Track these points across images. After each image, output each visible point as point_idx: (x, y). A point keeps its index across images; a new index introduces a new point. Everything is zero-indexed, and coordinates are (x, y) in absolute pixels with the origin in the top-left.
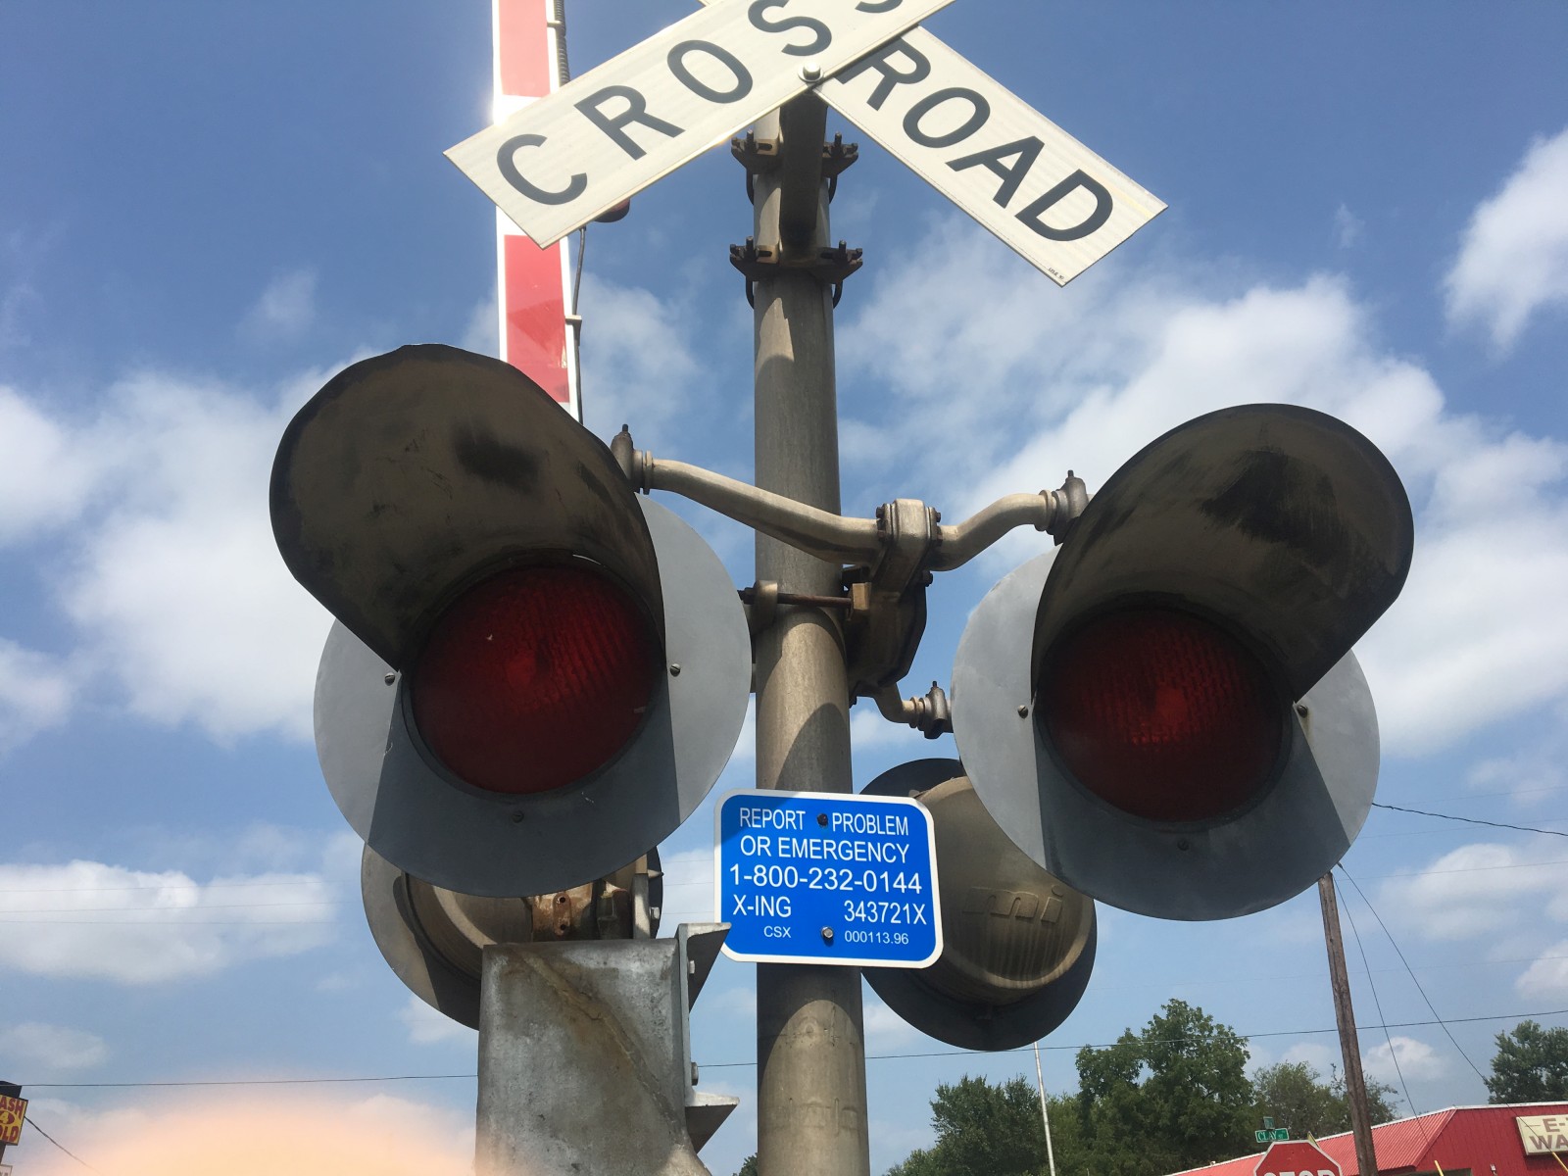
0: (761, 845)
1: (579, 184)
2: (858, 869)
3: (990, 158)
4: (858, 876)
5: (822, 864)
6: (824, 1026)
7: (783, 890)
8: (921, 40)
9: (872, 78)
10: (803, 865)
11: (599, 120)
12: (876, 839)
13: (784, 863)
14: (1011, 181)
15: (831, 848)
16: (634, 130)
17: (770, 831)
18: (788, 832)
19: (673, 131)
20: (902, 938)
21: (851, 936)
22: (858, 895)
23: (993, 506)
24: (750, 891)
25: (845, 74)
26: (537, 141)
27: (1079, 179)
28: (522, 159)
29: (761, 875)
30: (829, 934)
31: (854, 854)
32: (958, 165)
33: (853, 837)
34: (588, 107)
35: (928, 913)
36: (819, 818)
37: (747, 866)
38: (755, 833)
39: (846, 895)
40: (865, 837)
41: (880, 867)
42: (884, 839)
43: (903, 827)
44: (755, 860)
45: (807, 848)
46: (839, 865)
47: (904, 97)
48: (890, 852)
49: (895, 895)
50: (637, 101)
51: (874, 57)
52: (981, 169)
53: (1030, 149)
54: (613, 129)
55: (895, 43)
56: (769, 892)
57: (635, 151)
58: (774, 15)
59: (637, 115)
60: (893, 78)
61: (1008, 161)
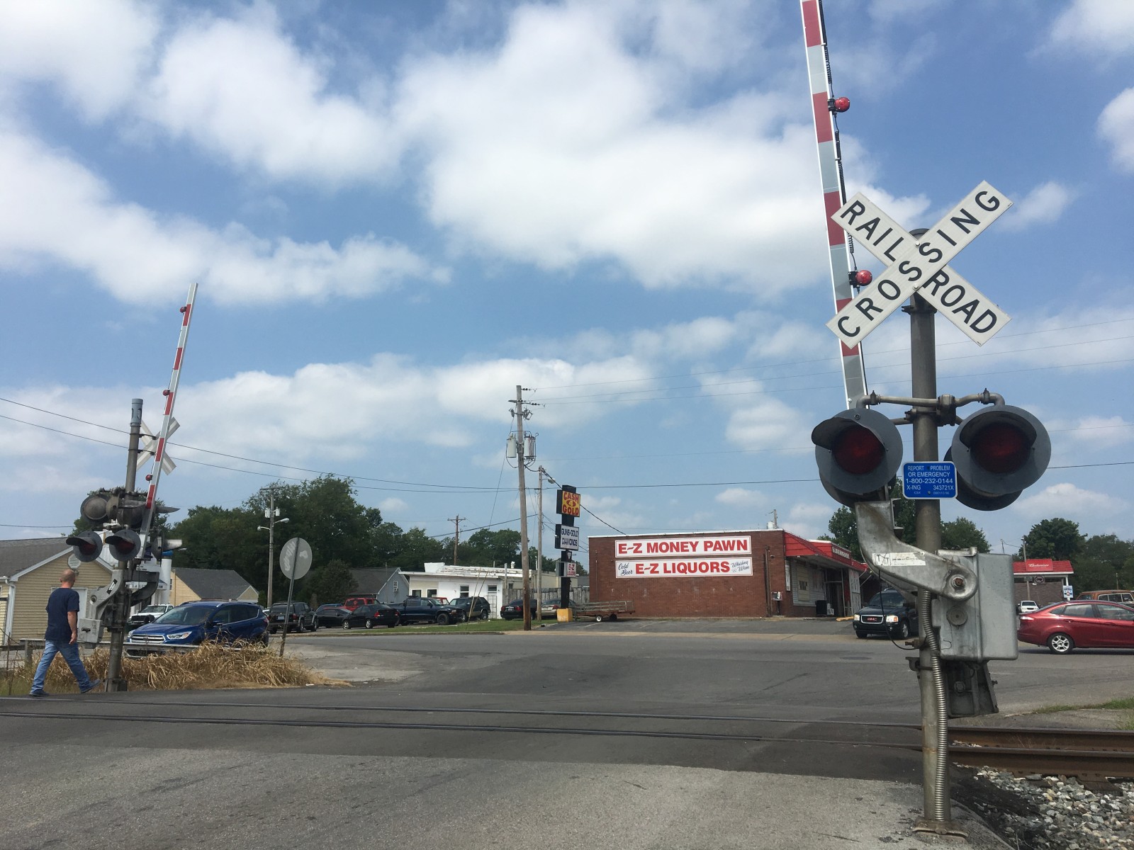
0: (913, 474)
1: (858, 330)
2: (937, 478)
3: (964, 308)
4: (937, 480)
5: (928, 478)
6: (929, 511)
7: (919, 483)
8: (945, 270)
9: (933, 285)
10: (923, 478)
11: (861, 309)
12: (941, 471)
13: (919, 478)
14: (970, 314)
15: (930, 474)
16: (871, 312)
17: (915, 471)
18: (920, 471)
19: (880, 310)
20: (948, 493)
21: (935, 493)
22: (937, 484)
23: (966, 397)
24: (911, 484)
25: (925, 285)
26: (846, 318)
27: (989, 312)
28: (844, 323)
29: (913, 481)
30: (929, 493)
31: (936, 475)
32: (955, 311)
33: (936, 471)
34: (858, 306)
35: (954, 488)
36: (927, 467)
37: (910, 479)
38: (912, 471)
39: (934, 484)
40: (939, 471)
41: (942, 478)
42: (943, 471)
43: (948, 468)
44: (912, 478)
45: (925, 474)
46: (932, 478)
47: (942, 290)
48: (946, 474)
49: (946, 484)
50: (871, 302)
51: (933, 279)
52: (962, 312)
53: (975, 304)
54: (865, 312)
55: (940, 272)
56: (915, 484)
57: (871, 318)
58: (906, 268)
59: (871, 307)
60: (939, 284)
61: (969, 309)
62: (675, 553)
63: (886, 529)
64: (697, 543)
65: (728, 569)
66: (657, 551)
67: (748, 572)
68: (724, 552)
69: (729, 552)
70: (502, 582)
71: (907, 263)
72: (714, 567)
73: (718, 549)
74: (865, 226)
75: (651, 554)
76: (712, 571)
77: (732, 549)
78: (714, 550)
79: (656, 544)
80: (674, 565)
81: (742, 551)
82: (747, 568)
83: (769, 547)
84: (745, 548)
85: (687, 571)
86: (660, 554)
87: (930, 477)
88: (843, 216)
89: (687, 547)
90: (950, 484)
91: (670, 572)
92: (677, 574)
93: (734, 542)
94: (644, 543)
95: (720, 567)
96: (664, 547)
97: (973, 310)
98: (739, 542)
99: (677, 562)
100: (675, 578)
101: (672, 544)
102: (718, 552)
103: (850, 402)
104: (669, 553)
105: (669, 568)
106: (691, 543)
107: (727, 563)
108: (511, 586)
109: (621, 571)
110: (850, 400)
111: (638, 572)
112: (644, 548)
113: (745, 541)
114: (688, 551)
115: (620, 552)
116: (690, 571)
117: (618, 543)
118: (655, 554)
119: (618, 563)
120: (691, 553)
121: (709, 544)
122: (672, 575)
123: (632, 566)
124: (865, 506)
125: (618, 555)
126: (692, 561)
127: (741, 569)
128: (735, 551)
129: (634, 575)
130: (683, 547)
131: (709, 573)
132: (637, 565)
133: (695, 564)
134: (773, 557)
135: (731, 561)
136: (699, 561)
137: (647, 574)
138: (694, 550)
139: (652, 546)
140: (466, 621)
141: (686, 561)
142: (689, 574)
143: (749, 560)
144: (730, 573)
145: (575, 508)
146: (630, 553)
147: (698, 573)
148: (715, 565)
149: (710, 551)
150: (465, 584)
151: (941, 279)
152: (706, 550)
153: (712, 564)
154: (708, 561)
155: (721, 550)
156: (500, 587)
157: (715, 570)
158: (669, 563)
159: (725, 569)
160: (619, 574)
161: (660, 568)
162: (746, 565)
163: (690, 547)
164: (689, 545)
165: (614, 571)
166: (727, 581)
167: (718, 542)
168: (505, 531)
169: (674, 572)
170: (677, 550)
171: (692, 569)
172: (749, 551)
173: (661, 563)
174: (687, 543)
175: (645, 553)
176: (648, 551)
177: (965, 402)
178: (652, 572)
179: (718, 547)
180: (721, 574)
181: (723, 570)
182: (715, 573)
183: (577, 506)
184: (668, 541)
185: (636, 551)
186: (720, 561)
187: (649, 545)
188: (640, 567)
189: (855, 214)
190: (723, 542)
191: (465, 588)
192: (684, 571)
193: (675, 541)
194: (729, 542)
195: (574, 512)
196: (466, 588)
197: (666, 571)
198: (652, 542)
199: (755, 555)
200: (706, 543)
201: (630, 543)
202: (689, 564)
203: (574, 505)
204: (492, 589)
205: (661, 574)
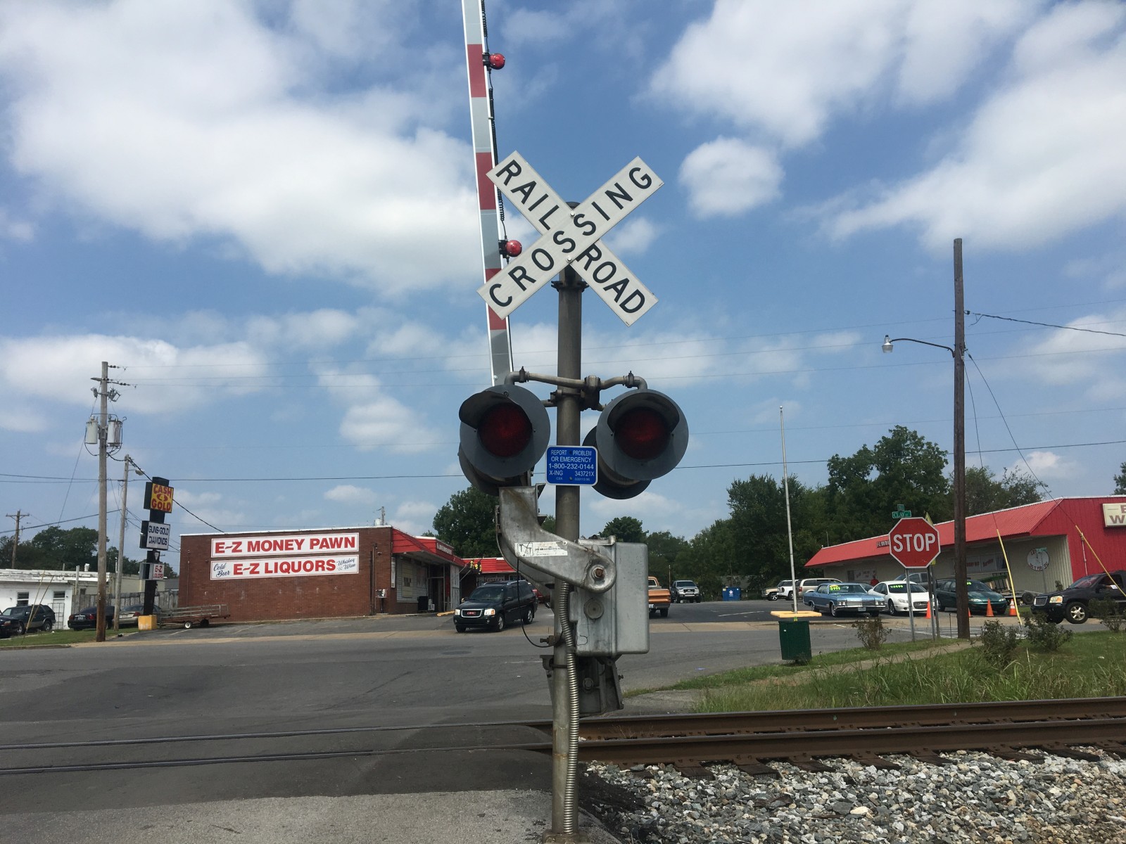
0: (556, 459)
1: (510, 299)
2: (579, 464)
3: (614, 286)
4: (579, 465)
6: (570, 498)
7: (561, 469)
8: (598, 245)
9: (586, 259)
10: (566, 463)
11: (514, 277)
12: (583, 457)
13: (561, 463)
14: (620, 293)
15: (573, 459)
16: (523, 281)
17: (559, 456)
18: (563, 456)
19: (533, 281)
20: (588, 479)
21: (576, 479)
22: (579, 470)
23: (611, 379)
24: (553, 469)
25: (578, 259)
26: (499, 286)
27: (637, 292)
28: (496, 291)
29: (556, 466)
30: (571, 479)
31: (578, 460)
32: (606, 289)
33: (578, 456)
34: (511, 274)
35: (595, 474)
36: (570, 452)
37: (553, 464)
38: (555, 456)
39: (576, 470)
40: (581, 456)
41: (583, 463)
42: (585, 456)
43: (590, 453)
44: (555, 462)
45: (567, 459)
46: (574, 463)
47: (594, 265)
48: (587, 460)
49: (587, 470)
50: (524, 271)
51: (586, 253)
52: (612, 290)
53: (625, 282)
54: (518, 281)
55: (593, 247)
56: (558, 469)
57: (524, 289)
58: (560, 238)
59: (524, 276)
60: (591, 259)
61: (619, 287)
62: (278, 552)
63: (530, 516)
64: (302, 541)
65: (334, 567)
66: (258, 550)
67: (355, 570)
68: (331, 550)
69: (336, 549)
70: (72, 587)
71: (562, 233)
72: (319, 565)
73: (324, 546)
74: (521, 189)
75: (252, 553)
76: (317, 570)
77: (339, 546)
78: (321, 547)
79: (258, 543)
80: (276, 564)
81: (349, 549)
82: (354, 565)
83: (376, 544)
84: (353, 545)
85: (291, 571)
86: (262, 552)
87: (572, 462)
88: (498, 175)
89: (292, 545)
90: (591, 470)
91: (271, 572)
92: (280, 574)
93: (341, 539)
94: (245, 541)
95: (326, 566)
96: (267, 546)
97: (623, 288)
98: (347, 539)
99: (280, 561)
100: (277, 579)
101: (276, 542)
102: (325, 550)
103: (496, 380)
104: (271, 552)
105: (271, 568)
106: (297, 541)
107: (333, 561)
108: (83, 591)
109: (217, 572)
110: (496, 377)
111: (236, 573)
112: (244, 547)
113: (353, 539)
114: (292, 549)
115: (217, 551)
116: (294, 571)
117: (214, 542)
118: (256, 553)
119: (213, 564)
120: (296, 551)
121: (315, 542)
122: (273, 575)
123: (230, 566)
124: (509, 491)
125: (214, 554)
126: (296, 560)
127: (347, 567)
128: (343, 549)
129: (232, 576)
130: (288, 545)
131: (313, 573)
132: (236, 566)
133: (300, 563)
134: (379, 554)
135: (337, 559)
136: (303, 560)
137: (246, 575)
138: (299, 548)
139: (254, 544)
140: (23, 633)
141: (290, 560)
142: (292, 574)
143: (356, 558)
144: (336, 572)
145: (166, 502)
146: (229, 553)
147: (302, 573)
148: (320, 564)
149: (316, 549)
150: (23, 590)
151: (594, 253)
152: (312, 548)
153: (317, 562)
154: (314, 560)
155: (328, 547)
156: (69, 593)
157: (320, 569)
158: (271, 563)
159: (331, 567)
160: (214, 575)
161: (261, 569)
162: (352, 563)
163: (295, 545)
164: (294, 543)
165: (209, 572)
166: (332, 580)
167: (325, 540)
168: (80, 529)
169: (276, 571)
170: (281, 548)
171: (296, 568)
172: (356, 548)
173: (262, 563)
174: (292, 541)
175: (245, 552)
176: (249, 550)
177: (611, 384)
178: (252, 572)
179: (324, 544)
180: (326, 572)
181: (328, 569)
182: (320, 572)
183: (169, 500)
184: (272, 539)
185: (234, 550)
186: (326, 559)
187: (250, 543)
188: (238, 567)
189: (511, 174)
190: (331, 539)
191: (21, 595)
192: (287, 571)
193: (278, 539)
194: (336, 539)
195: (166, 507)
196: (26, 595)
197: (267, 571)
198: (254, 540)
199: (362, 553)
200: (312, 540)
201: (229, 542)
202: (293, 563)
203: (166, 499)
204: (59, 595)
205: (262, 574)
